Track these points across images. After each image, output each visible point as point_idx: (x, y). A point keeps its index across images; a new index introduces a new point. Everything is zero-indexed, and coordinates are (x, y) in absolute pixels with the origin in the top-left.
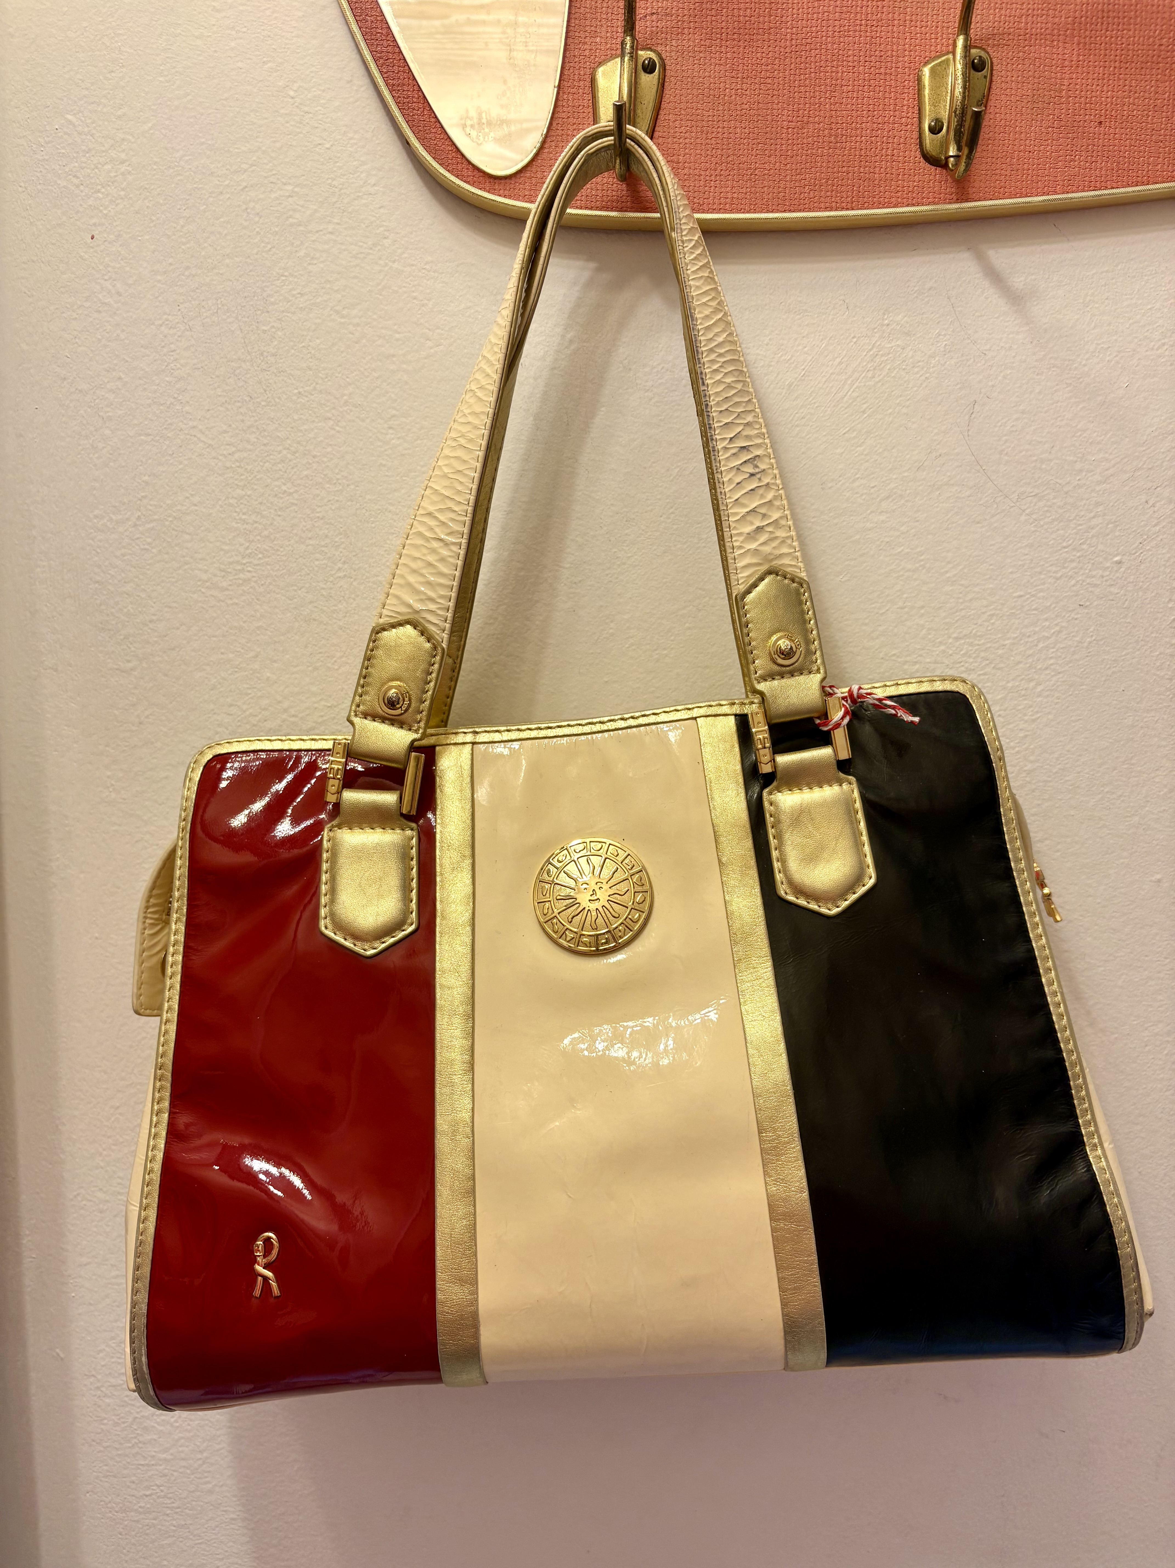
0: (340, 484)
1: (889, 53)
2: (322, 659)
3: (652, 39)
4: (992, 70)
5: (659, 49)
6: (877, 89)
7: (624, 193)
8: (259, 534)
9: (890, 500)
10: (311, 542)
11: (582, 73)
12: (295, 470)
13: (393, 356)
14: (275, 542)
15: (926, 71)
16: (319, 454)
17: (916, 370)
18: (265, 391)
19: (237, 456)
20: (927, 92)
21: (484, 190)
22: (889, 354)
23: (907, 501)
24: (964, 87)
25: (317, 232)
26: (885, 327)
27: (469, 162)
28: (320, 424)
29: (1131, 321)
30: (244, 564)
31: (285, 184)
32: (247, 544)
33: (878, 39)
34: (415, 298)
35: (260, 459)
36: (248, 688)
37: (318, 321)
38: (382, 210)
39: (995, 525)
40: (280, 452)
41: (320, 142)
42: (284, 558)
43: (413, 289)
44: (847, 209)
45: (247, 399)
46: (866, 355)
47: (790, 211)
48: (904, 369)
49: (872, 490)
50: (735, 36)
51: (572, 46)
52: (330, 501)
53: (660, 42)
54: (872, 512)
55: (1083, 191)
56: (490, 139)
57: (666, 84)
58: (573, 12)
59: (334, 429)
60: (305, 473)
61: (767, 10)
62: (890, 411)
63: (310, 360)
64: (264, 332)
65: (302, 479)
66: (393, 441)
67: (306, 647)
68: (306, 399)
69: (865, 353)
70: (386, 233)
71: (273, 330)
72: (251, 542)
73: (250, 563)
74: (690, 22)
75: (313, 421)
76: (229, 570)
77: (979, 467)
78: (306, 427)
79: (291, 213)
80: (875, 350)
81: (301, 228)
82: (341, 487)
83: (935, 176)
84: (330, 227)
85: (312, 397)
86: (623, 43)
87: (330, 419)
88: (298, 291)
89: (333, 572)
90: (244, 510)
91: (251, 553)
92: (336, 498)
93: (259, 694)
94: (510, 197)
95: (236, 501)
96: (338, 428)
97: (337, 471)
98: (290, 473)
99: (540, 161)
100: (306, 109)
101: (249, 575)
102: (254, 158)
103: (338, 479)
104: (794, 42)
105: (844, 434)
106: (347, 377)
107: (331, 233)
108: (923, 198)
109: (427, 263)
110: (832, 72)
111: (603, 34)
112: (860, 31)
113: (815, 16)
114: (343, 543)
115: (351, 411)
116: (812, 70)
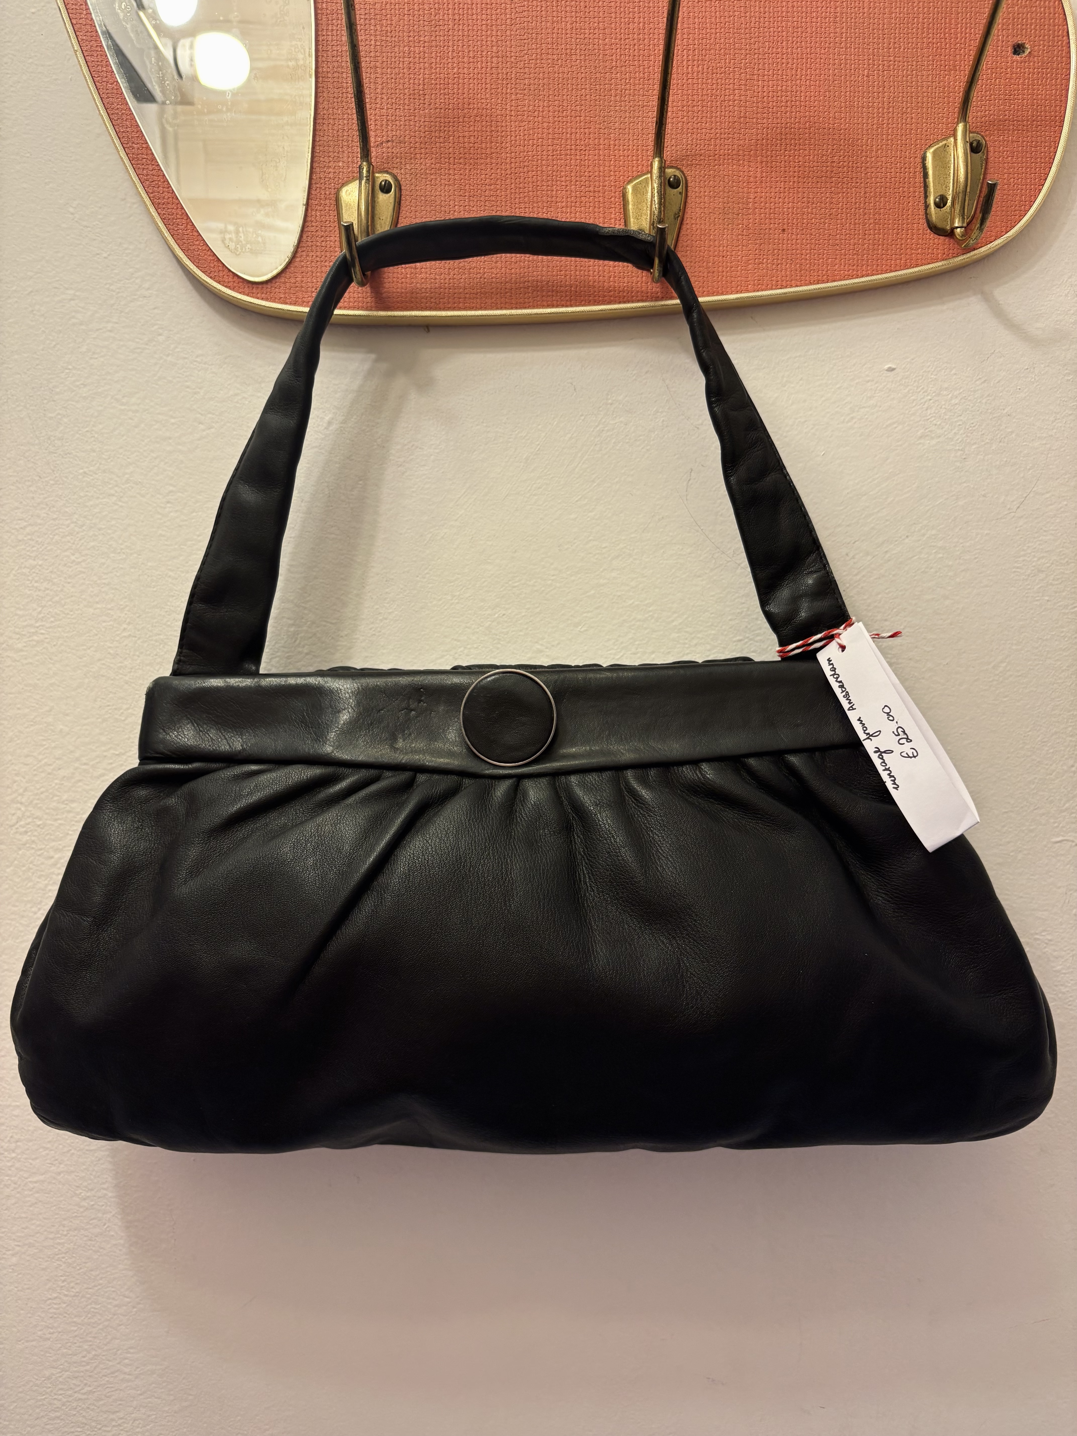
0: (124, 553)
1: (597, 174)
2: (110, 711)
3: (388, 163)
4: (687, 187)
5: (395, 171)
6: (588, 205)
7: (368, 294)
8: (51, 600)
9: (620, 558)
10: (99, 606)
11: (327, 193)
12: (82, 541)
13: (170, 438)
14: (65, 607)
15: (630, 188)
16: (104, 527)
17: (638, 443)
18: (53, 471)
19: (28, 530)
20: (630, 206)
21: (244, 293)
22: (613, 429)
23: (635, 559)
24: (660, 203)
25: (97, 330)
26: (609, 406)
27: (230, 270)
28: (105, 500)
29: (823, 399)
30: (37, 627)
31: (67, 289)
32: (40, 609)
33: (586, 161)
34: (188, 387)
35: (49, 532)
36: (44, 740)
37: (100, 408)
38: (156, 311)
39: (715, 578)
40: (68, 526)
41: (98, 252)
42: (74, 621)
43: (186, 379)
44: (567, 306)
45: (37, 478)
46: (593, 431)
47: (516, 308)
48: (627, 443)
49: (604, 551)
50: (462, 161)
51: (318, 170)
52: (114, 568)
53: (396, 166)
54: (605, 570)
55: (772, 289)
56: (247, 250)
57: (402, 202)
58: (318, 140)
59: (118, 504)
60: (92, 544)
61: (488, 138)
62: (617, 480)
63: (94, 443)
64: (51, 418)
65: (89, 549)
66: (172, 514)
67: (95, 701)
68: (92, 478)
69: (592, 429)
70: (161, 331)
71: (59, 417)
72: (43, 607)
73: (43, 626)
74: (422, 148)
75: (98, 498)
76: (23, 633)
77: (697, 528)
78: (91, 503)
79: (73, 314)
80: (601, 426)
81: (83, 327)
82: (124, 556)
83: (642, 277)
84: (109, 326)
85: (97, 476)
86: (360, 168)
87: (113, 495)
88: (81, 382)
89: (118, 632)
90: (36, 579)
91: (43, 617)
92: (121, 566)
93: (53, 745)
94: (267, 299)
95: (29, 570)
96: (120, 504)
97: (120, 542)
98: (78, 544)
99: (292, 269)
100: (85, 223)
101: (42, 637)
102: (39, 267)
103: (122, 549)
104: (513, 165)
105: (577, 501)
106: (128, 458)
107: (110, 331)
108: (633, 297)
109: (197, 357)
110: (547, 190)
111: (345, 159)
112: (571, 155)
113: (531, 142)
114: (127, 606)
115: (132, 488)
116: (530, 189)
